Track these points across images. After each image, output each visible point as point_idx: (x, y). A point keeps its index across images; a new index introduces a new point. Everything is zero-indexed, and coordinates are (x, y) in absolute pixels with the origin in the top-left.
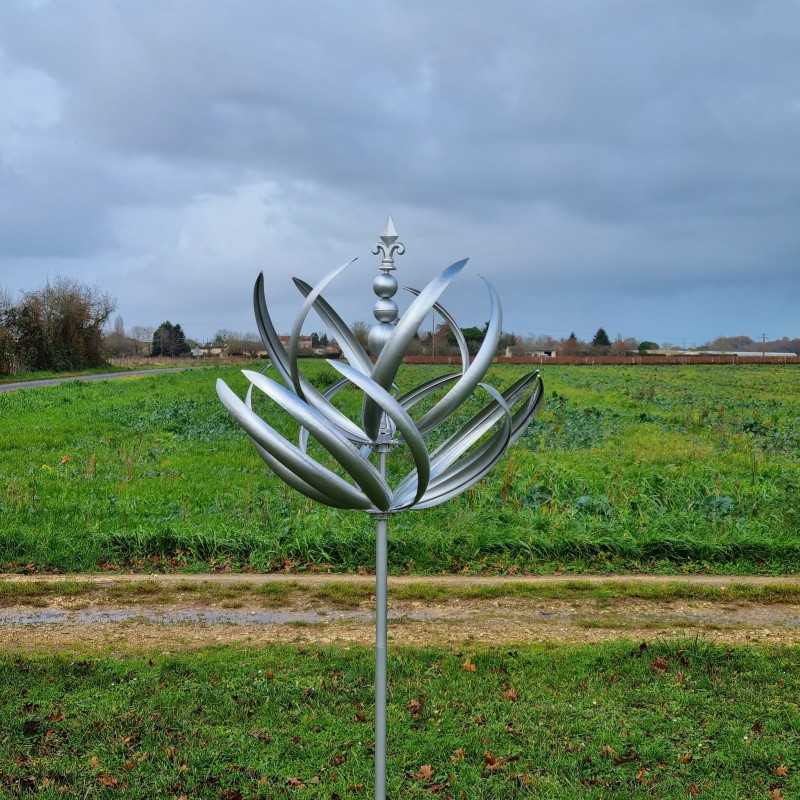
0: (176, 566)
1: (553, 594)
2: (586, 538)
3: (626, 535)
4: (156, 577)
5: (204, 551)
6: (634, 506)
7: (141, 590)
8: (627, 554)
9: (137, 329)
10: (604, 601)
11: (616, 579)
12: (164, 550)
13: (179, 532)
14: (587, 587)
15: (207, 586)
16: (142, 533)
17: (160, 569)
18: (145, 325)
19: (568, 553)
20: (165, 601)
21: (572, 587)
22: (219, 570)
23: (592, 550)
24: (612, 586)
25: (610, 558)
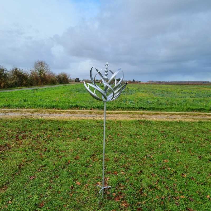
0: (78, 109)
1: (127, 113)
2: (131, 106)
3: (137, 106)
4: (75, 110)
5: (82, 107)
6: (138, 102)
7: (73, 112)
8: (137, 108)
9: (73, 79)
10: (133, 114)
11: (135, 112)
12: (76, 107)
13: (78, 105)
14: (131, 113)
15: (82, 112)
16: (74, 105)
17: (76, 109)
18: (74, 78)
19: (129, 108)
20: (76, 113)
21: (129, 113)
22: (83, 110)
23: (132, 108)
24: (134, 113)
25: (134, 109)
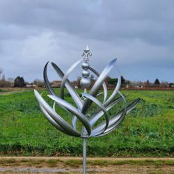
0: (21, 154)
1: (141, 164)
2: (152, 146)
3: (165, 145)
4: (15, 157)
5: (30, 149)
6: (167, 136)
7: (10, 162)
8: (165, 151)
9: (9, 79)
10: (157, 166)
11: (161, 159)
12: (17, 149)
13: (22, 143)
14: (152, 161)
15: (31, 160)
16: (11, 143)
17: (16, 155)
19: (146, 151)
20: (17, 165)
21: (147, 161)
22: (34, 155)
23: (154, 149)
24: (160, 161)
25: (159, 152)
